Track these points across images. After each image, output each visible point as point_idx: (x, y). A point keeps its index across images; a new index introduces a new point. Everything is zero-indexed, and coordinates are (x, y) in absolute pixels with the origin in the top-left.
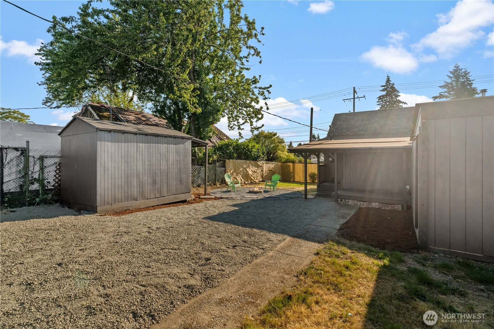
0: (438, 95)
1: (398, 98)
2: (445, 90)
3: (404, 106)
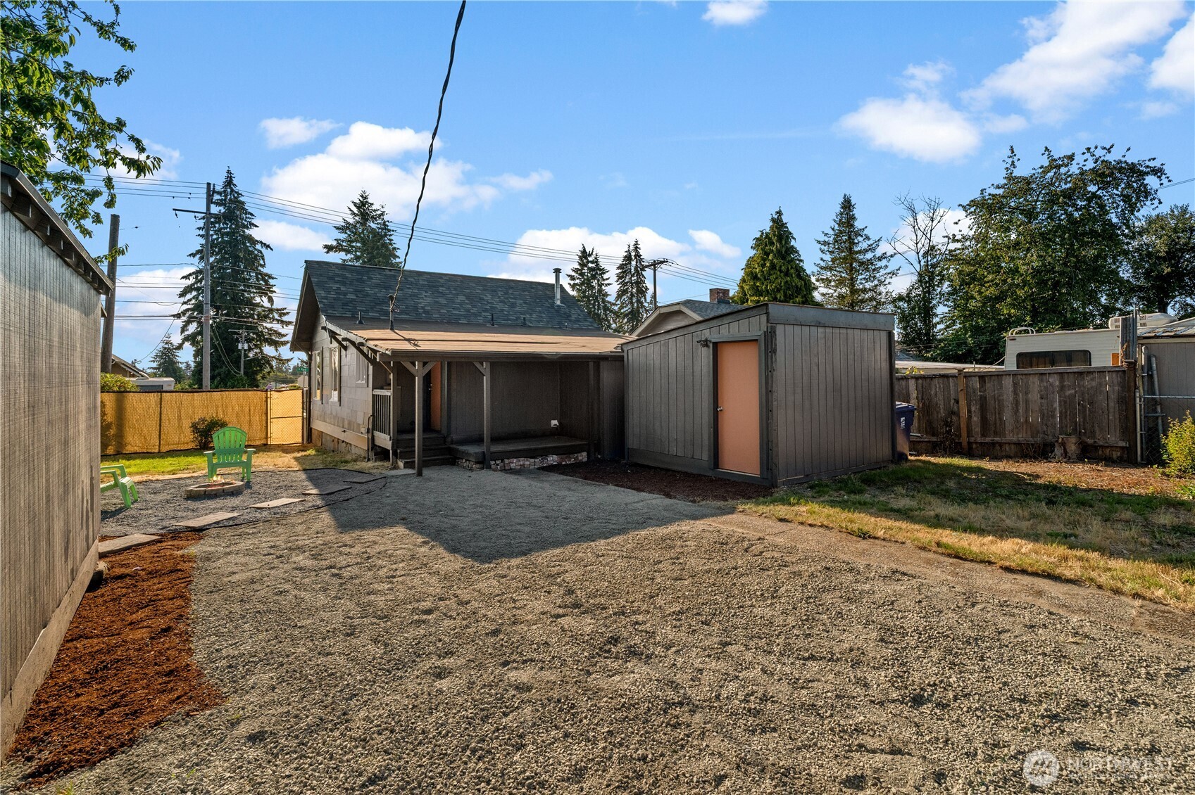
0: (334, 244)
2: (345, 236)
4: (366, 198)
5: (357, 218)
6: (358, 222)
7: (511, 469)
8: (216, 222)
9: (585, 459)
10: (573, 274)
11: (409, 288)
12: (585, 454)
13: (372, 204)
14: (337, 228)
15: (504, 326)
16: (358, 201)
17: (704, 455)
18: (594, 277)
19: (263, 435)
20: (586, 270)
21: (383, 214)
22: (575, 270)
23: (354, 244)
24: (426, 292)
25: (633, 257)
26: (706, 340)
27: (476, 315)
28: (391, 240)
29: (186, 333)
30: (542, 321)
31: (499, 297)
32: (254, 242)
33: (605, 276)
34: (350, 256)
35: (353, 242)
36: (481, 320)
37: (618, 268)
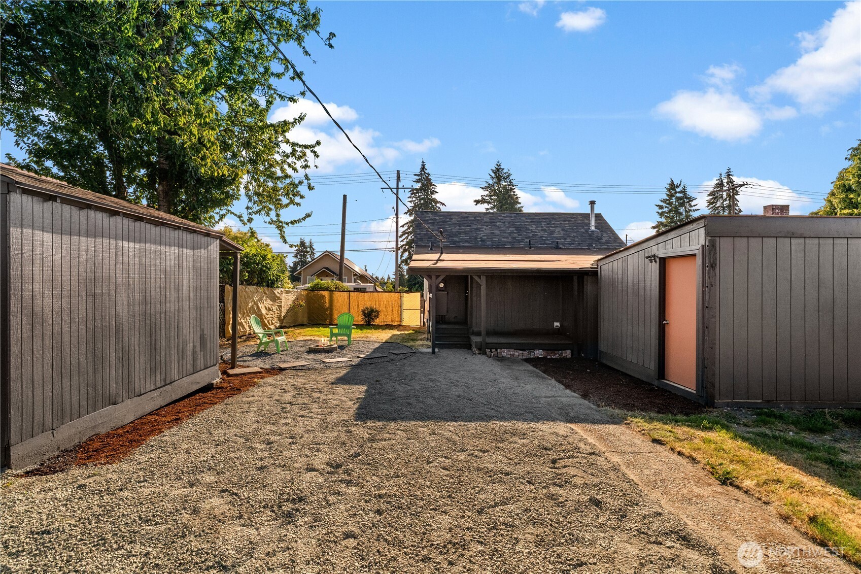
0: (480, 198)
1: (434, 196)
2: (487, 193)
3: (443, 209)
4: (499, 166)
5: (494, 180)
6: (495, 183)
7: (503, 357)
8: (416, 193)
9: (569, 356)
10: (662, 204)
11: (476, 224)
12: (569, 352)
13: (503, 169)
14: (483, 188)
15: (540, 248)
16: (494, 169)
17: (652, 365)
18: (682, 205)
19: (399, 320)
20: (674, 200)
21: (509, 176)
22: (664, 201)
23: (493, 198)
24: (487, 226)
25: (725, 184)
26: (654, 256)
27: (519, 241)
28: (514, 192)
29: (403, 258)
30: (573, 244)
31: (542, 227)
32: (436, 202)
33: (693, 203)
34: (491, 206)
35: (492, 196)
36: (522, 244)
37: (709, 195)
